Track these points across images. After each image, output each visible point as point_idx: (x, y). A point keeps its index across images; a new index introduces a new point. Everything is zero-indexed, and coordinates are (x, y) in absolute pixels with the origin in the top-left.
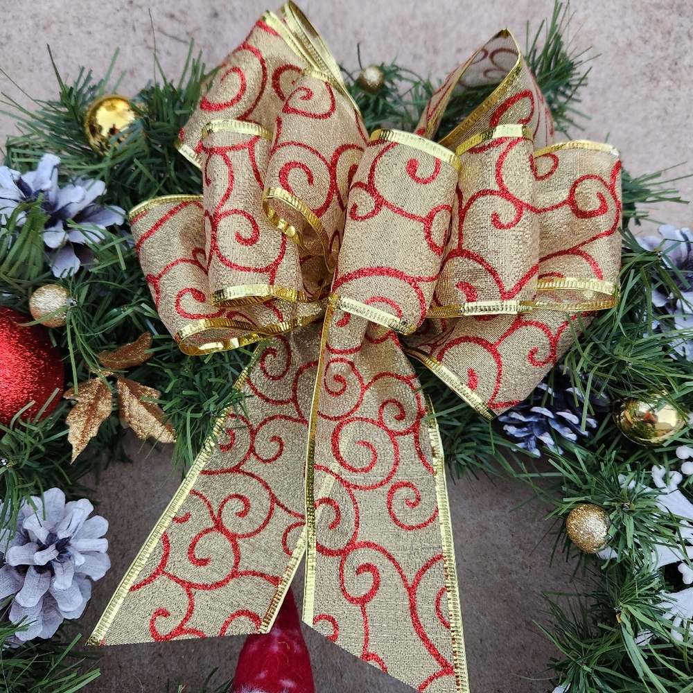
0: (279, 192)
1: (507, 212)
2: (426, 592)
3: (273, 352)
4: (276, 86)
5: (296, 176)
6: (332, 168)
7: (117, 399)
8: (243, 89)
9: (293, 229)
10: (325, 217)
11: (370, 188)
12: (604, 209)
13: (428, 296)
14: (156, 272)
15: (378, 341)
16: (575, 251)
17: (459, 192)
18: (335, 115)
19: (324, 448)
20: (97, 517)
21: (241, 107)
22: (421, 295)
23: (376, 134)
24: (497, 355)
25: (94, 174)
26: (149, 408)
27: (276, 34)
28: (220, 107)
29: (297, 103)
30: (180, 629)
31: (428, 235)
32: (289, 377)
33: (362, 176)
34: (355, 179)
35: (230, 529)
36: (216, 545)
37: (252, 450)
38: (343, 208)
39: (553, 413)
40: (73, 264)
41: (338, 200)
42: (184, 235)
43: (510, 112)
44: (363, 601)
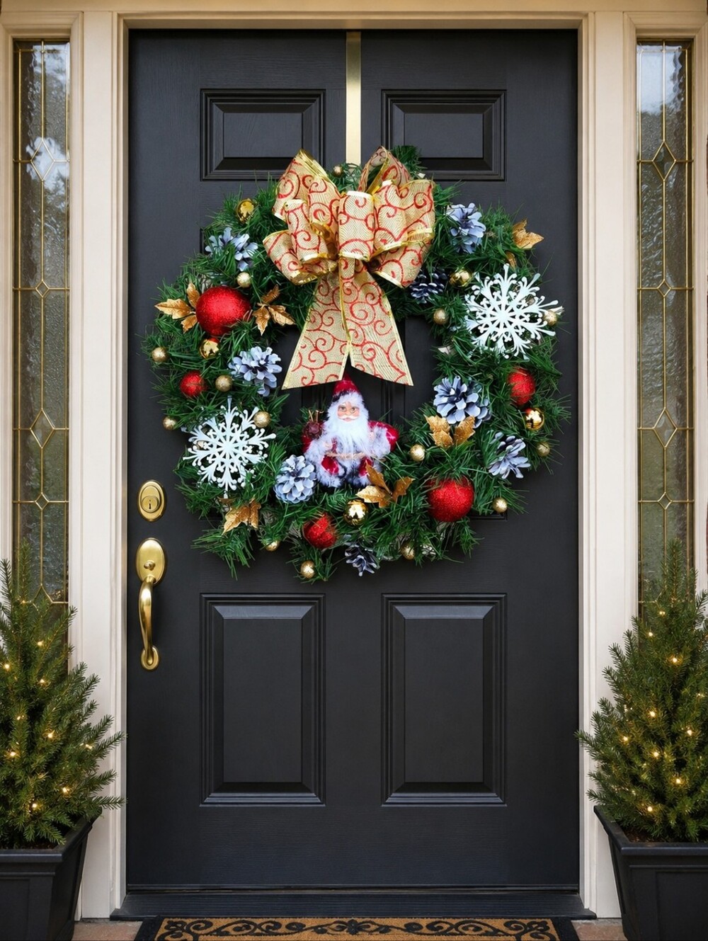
0: (315, 221)
1: (391, 211)
2: (393, 352)
3: (322, 286)
4: (304, 183)
5: (319, 215)
6: (330, 209)
7: (270, 314)
8: (293, 187)
9: (321, 234)
10: (331, 227)
11: (344, 213)
12: (425, 204)
13: (372, 248)
14: (278, 259)
15: (360, 272)
16: (418, 221)
17: (375, 208)
18: (327, 190)
19: (349, 316)
20: (274, 354)
21: (293, 194)
22: (369, 247)
23: (343, 193)
24: (400, 264)
25: (244, 232)
26: (282, 314)
27: (300, 165)
28: (286, 196)
29: (313, 188)
30: (312, 382)
31: (367, 225)
32: (330, 294)
33: (341, 209)
34: (339, 211)
35: (321, 350)
36: (316, 355)
37: (322, 323)
38: (337, 223)
39: (427, 284)
40: (245, 266)
41: (334, 219)
42: (284, 244)
43: (388, 176)
44: (371, 360)
